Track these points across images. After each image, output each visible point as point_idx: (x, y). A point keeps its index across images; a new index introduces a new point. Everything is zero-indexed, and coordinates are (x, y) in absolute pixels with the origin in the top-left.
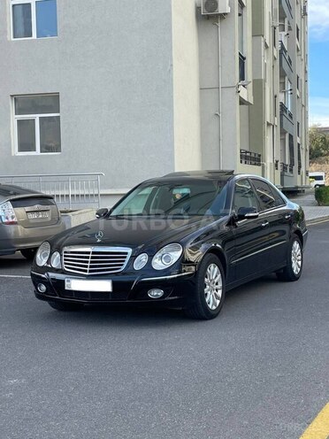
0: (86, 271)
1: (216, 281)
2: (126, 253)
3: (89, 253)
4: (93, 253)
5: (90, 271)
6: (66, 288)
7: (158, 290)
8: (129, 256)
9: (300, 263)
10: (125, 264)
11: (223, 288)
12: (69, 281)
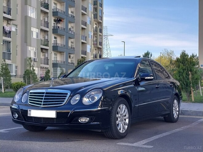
0: (41, 104)
1: (124, 114)
2: (67, 94)
3: (43, 93)
4: (47, 93)
5: (43, 105)
6: (28, 115)
7: (86, 118)
8: (68, 96)
9: (178, 113)
10: (66, 101)
11: (129, 118)
12: (30, 111)
